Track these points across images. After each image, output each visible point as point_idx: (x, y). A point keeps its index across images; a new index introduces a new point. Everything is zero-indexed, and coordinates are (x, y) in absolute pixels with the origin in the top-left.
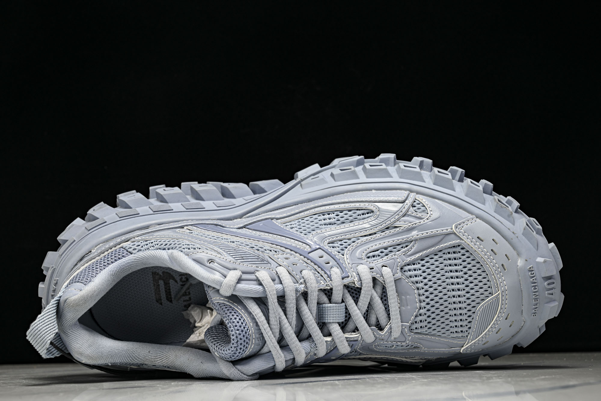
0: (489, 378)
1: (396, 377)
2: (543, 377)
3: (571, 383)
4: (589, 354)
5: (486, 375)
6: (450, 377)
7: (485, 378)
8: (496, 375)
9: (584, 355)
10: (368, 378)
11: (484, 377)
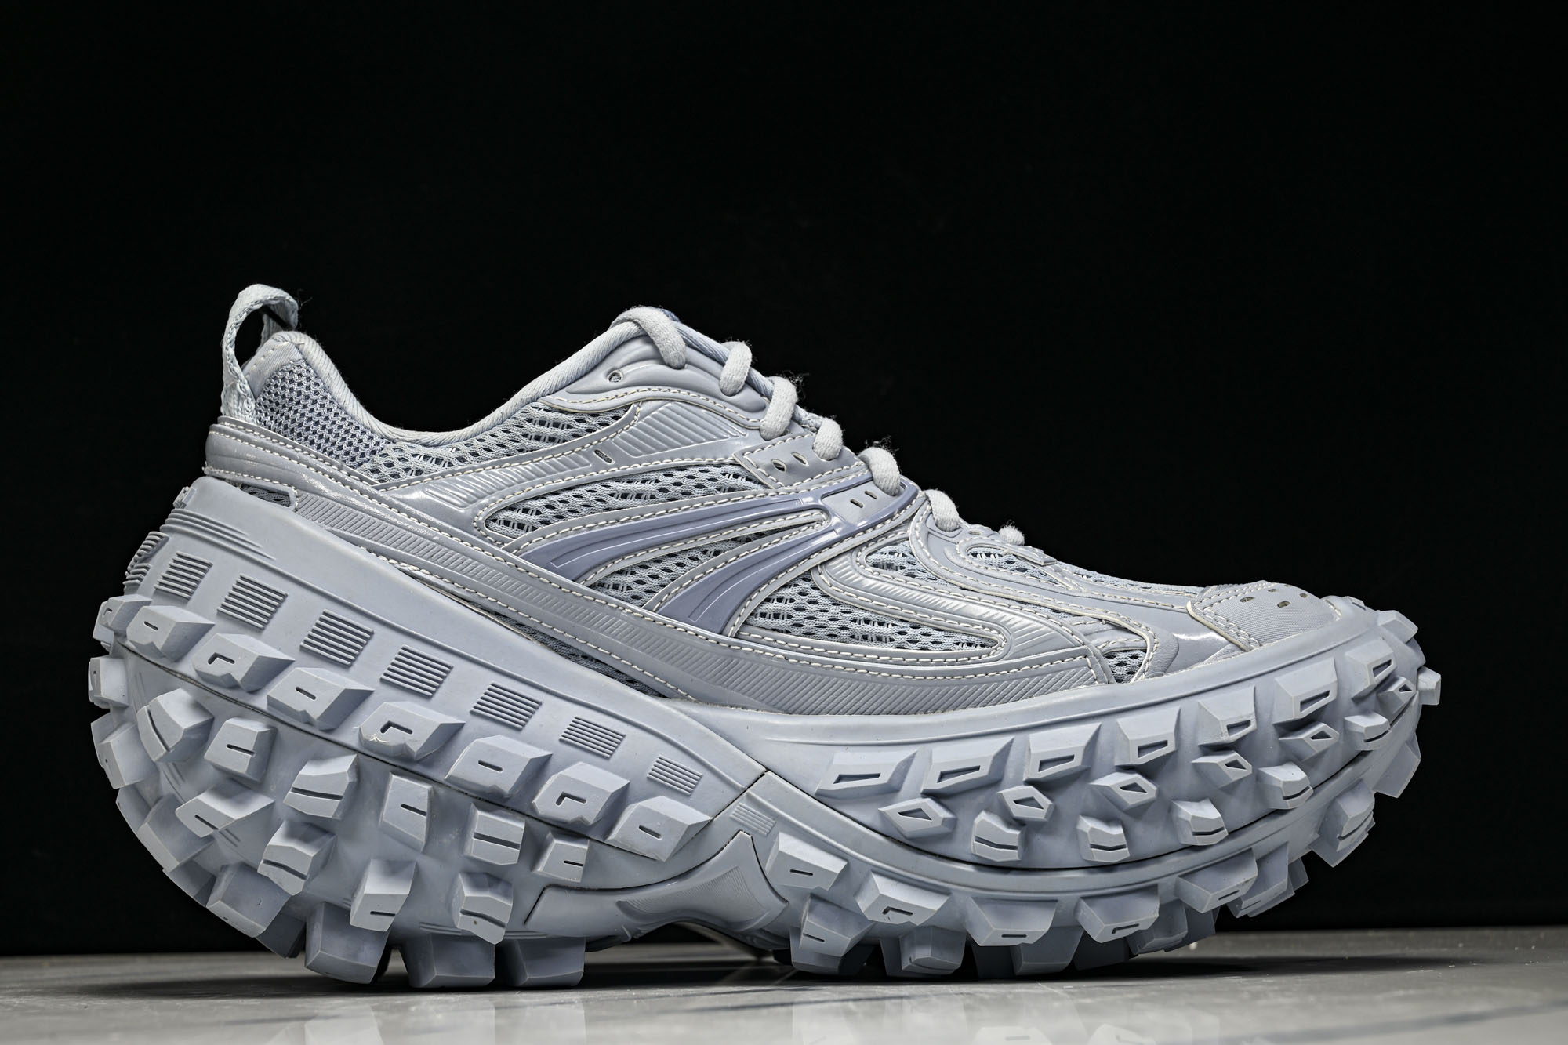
0: (1256, 996)
1: (1010, 993)
2: (1401, 993)
3: (1477, 1007)
4: (1527, 933)
5: (1248, 988)
6: (1154, 993)
7: (1246, 996)
8: (1276, 988)
9: (1511, 933)
10: (935, 995)
11: (1242, 991)
